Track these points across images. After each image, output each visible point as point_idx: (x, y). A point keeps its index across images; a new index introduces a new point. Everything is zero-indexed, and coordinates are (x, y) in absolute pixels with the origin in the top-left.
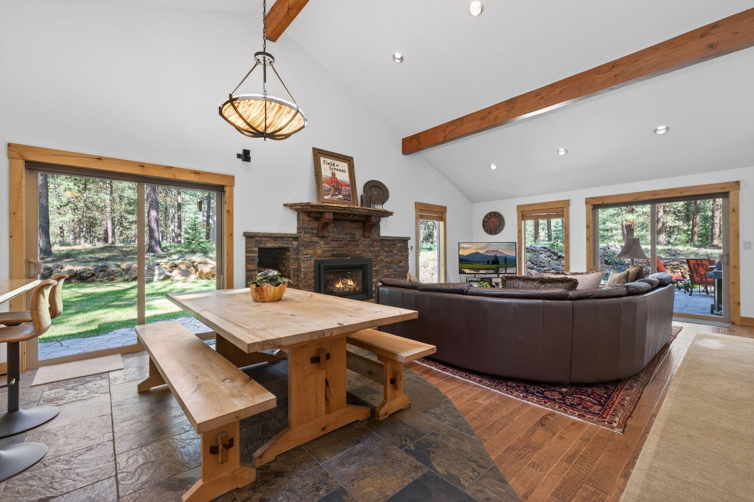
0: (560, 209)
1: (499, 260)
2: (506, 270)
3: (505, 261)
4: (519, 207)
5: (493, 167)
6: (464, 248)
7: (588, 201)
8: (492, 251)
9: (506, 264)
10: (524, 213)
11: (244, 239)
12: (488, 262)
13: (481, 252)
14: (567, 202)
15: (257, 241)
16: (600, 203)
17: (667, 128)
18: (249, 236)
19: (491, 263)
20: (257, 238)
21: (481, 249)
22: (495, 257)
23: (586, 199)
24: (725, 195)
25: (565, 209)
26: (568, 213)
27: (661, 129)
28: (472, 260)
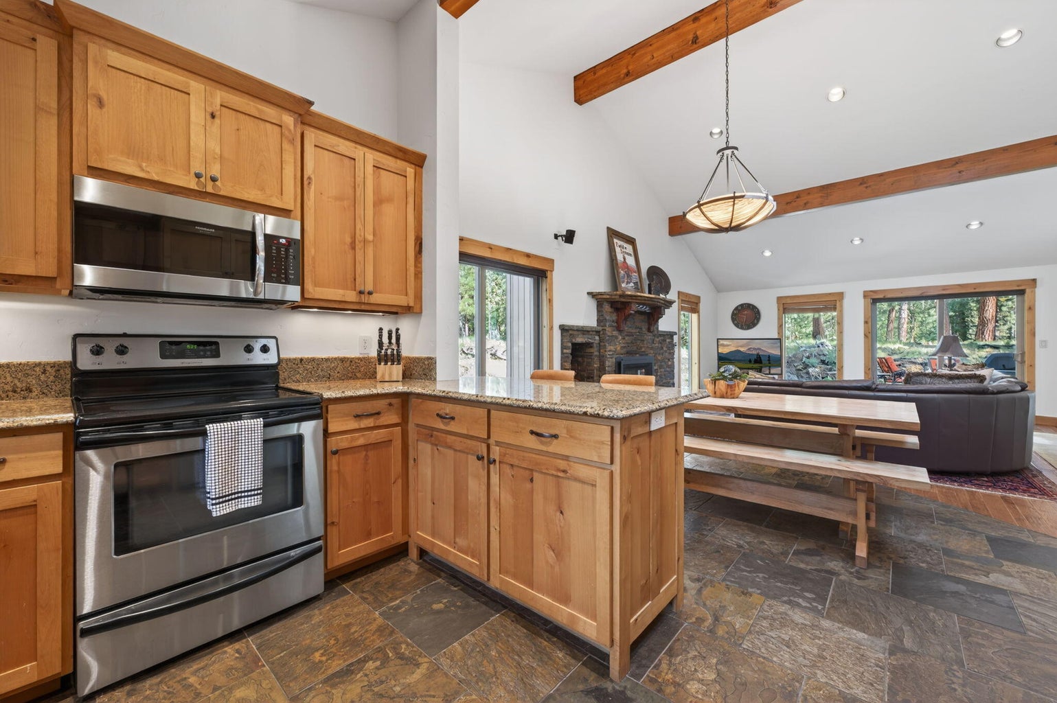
0: (832, 302)
1: (762, 358)
2: (770, 370)
3: (769, 360)
4: (779, 299)
5: (767, 253)
6: (723, 345)
7: (866, 295)
8: (754, 349)
9: (770, 363)
10: (787, 306)
11: (559, 332)
12: (750, 361)
13: (742, 349)
14: (841, 295)
15: (571, 335)
16: (881, 296)
17: (981, 224)
18: (564, 329)
19: (753, 362)
20: (570, 332)
21: (741, 346)
22: (758, 355)
23: (864, 292)
24: (1021, 293)
25: (838, 301)
26: (841, 306)
27: (975, 225)
28: (732, 358)
